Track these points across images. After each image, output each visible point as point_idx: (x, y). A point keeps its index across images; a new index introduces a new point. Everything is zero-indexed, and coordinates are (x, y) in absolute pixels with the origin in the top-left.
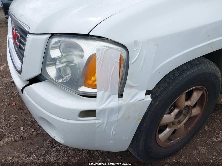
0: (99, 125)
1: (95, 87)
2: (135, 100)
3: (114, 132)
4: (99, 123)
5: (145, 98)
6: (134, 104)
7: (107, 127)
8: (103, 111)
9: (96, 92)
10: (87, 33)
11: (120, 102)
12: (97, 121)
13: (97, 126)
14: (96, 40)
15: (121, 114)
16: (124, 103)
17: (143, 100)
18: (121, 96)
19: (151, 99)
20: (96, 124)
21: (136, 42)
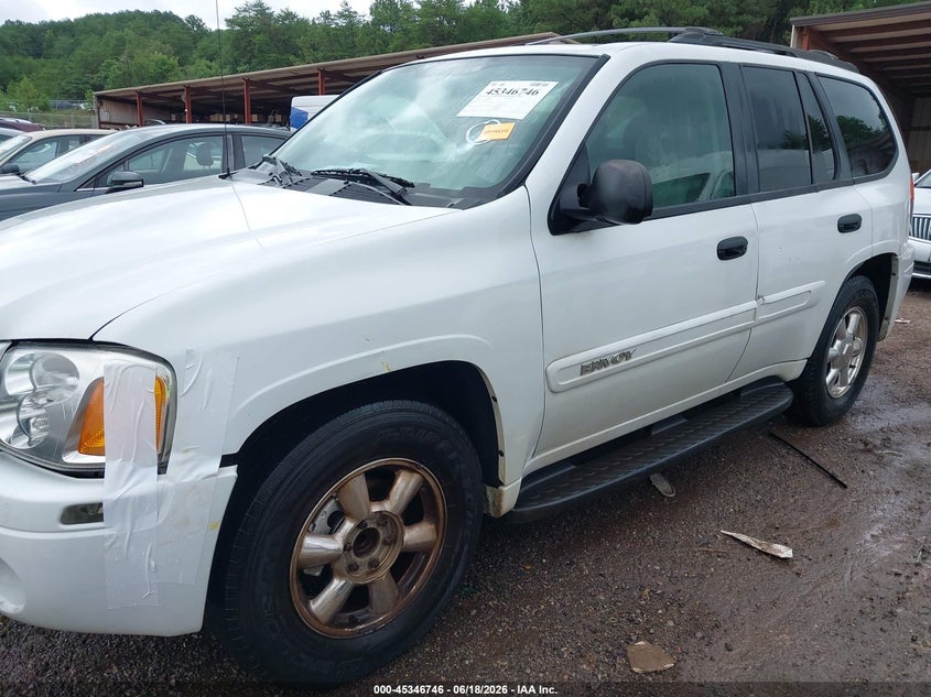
0: (111, 541)
1: (100, 452)
2: (197, 477)
3: (153, 563)
4: (111, 536)
5: (219, 472)
6: (194, 486)
7: (132, 548)
8: (121, 503)
9: (104, 464)
10: (87, 338)
11: (161, 482)
12: (106, 532)
13: (107, 544)
14: (107, 350)
15: (164, 512)
16: (171, 484)
17: (215, 475)
18: (162, 469)
19: (235, 474)
20: (103, 538)
21: (189, 352)
